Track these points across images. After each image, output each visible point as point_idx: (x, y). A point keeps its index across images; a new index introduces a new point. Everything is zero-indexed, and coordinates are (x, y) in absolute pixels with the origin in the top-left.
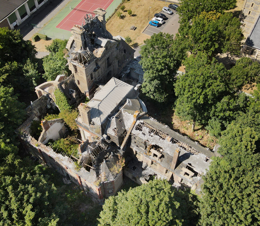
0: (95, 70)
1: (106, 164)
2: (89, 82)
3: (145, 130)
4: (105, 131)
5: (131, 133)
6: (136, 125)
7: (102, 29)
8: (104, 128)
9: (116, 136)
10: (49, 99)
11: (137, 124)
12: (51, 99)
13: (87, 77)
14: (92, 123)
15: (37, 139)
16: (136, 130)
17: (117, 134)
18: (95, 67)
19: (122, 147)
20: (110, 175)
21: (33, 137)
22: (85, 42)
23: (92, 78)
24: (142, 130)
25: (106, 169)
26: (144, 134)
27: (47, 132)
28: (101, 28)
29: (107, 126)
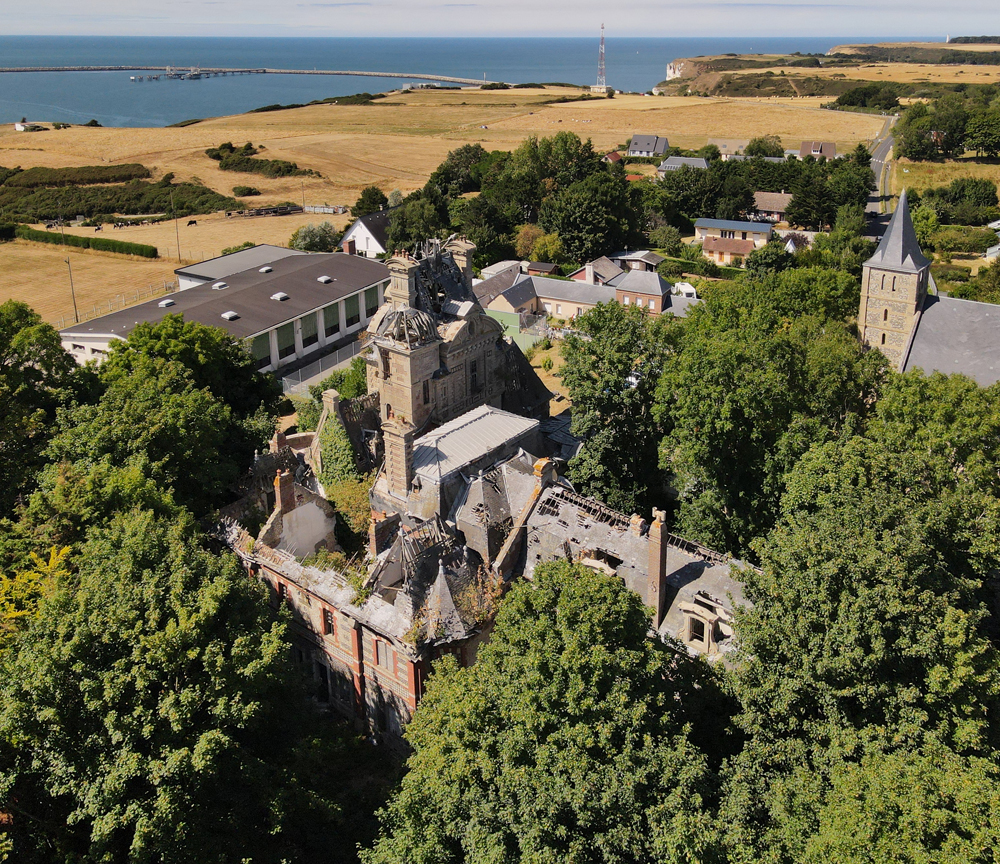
0: (436, 376)
1: (446, 579)
2: (418, 408)
3: (566, 513)
4: (450, 513)
5: (525, 523)
6: (540, 502)
7: (463, 285)
8: (448, 501)
9: (481, 526)
10: (301, 467)
11: (544, 497)
12: (307, 467)
13: (414, 384)
14: (415, 482)
15: (255, 534)
16: (541, 514)
17: (484, 521)
18: (436, 367)
19: (497, 564)
20: (454, 621)
21: (243, 528)
22: (417, 299)
23: (426, 401)
24: (558, 514)
25: (443, 595)
26: (564, 523)
27: (286, 517)
28: (460, 284)
29: (456, 499)
